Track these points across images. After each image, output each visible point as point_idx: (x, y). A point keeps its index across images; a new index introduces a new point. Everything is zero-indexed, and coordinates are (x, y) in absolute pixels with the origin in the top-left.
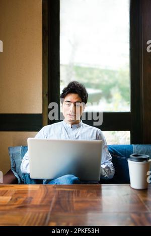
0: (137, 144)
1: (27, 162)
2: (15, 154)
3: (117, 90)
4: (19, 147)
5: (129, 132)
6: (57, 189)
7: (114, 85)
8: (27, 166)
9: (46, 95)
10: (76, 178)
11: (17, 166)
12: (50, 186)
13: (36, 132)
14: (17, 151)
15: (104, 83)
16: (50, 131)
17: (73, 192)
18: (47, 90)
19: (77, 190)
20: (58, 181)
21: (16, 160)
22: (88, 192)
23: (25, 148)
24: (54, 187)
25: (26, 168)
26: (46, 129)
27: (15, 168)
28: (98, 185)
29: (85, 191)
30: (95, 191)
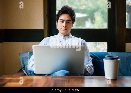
0: (112, 51)
1: (33, 63)
2: (24, 58)
3: (99, 14)
4: (27, 53)
5: (106, 43)
6: (54, 79)
7: (96, 10)
8: (33, 65)
9: (46, 16)
10: (67, 72)
11: (26, 66)
12: (50, 77)
13: (39, 43)
14: (26, 56)
15: (89, 9)
16: (48, 41)
17: (65, 80)
18: (47, 12)
19: (68, 79)
20: (55, 74)
21: (25, 62)
22: (75, 80)
23: (31, 54)
24: (52, 78)
25: (32, 67)
26: (46, 40)
27: (24, 67)
28: (82, 76)
29: (73, 80)
30: (80, 80)
